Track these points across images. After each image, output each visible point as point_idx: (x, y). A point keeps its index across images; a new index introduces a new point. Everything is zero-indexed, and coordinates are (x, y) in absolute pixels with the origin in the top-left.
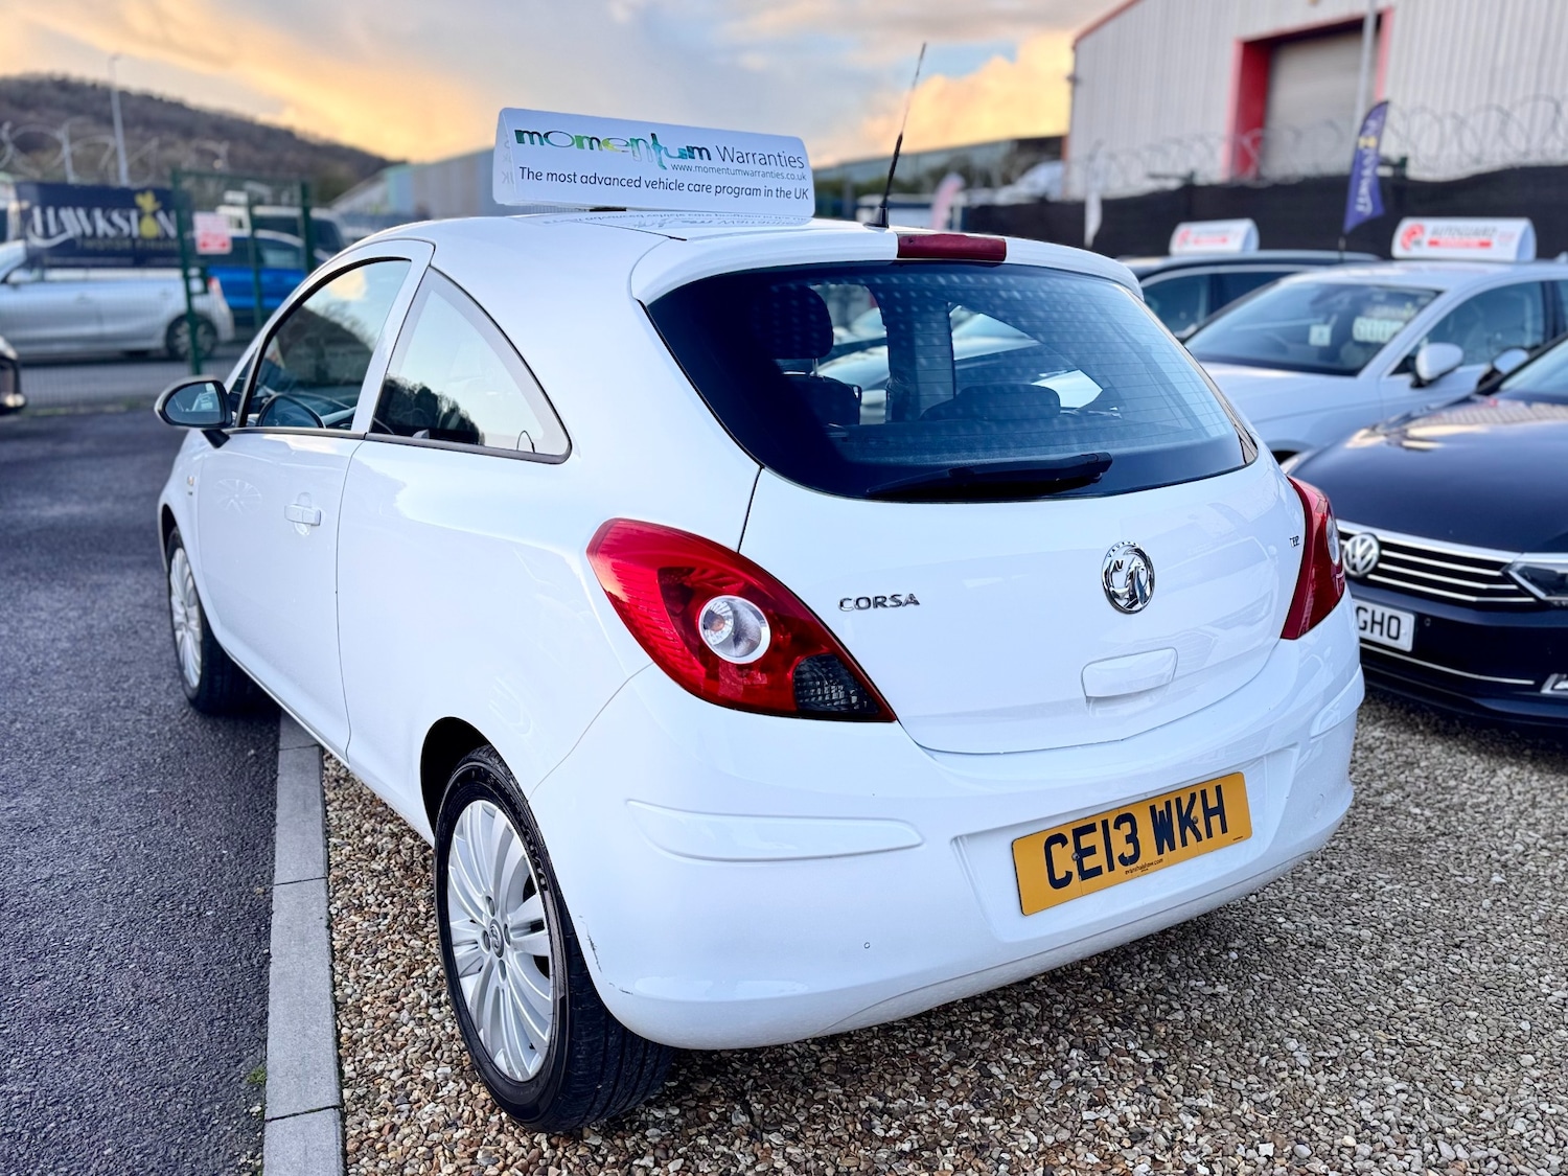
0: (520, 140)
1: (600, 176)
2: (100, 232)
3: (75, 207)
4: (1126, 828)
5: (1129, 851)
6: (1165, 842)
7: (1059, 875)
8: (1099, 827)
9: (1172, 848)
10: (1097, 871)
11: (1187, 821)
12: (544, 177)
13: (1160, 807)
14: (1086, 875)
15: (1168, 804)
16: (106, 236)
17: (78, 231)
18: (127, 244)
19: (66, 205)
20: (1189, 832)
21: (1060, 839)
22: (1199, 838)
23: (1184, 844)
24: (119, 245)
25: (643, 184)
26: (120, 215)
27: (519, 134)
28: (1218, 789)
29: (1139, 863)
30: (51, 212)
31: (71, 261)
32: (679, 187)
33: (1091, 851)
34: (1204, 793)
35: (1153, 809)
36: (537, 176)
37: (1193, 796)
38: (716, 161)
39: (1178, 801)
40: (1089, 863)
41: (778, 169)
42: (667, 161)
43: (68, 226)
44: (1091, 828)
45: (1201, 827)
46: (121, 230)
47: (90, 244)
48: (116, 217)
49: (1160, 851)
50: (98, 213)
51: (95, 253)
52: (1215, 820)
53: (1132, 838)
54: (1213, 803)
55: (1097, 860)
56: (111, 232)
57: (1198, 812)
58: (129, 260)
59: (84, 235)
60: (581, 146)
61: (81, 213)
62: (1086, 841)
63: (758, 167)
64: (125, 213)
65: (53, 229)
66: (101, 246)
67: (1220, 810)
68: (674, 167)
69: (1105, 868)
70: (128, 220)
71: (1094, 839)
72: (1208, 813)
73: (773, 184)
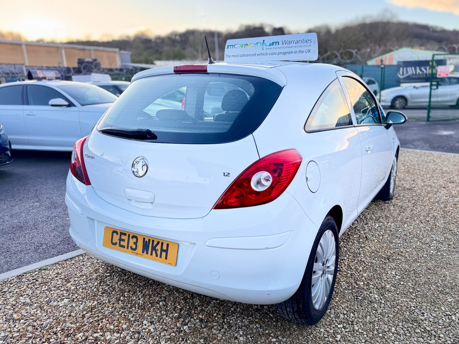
2: (417, 73)
3: (411, 67)
4: (135, 240)
5: (134, 247)
6: (145, 251)
7: (114, 242)
8: (127, 235)
9: (147, 253)
10: (124, 247)
11: (154, 248)
13: (147, 240)
14: (121, 246)
15: (149, 240)
16: (419, 73)
17: (412, 73)
18: (425, 76)
19: (409, 67)
20: (154, 252)
21: (117, 233)
22: (157, 256)
23: (151, 254)
24: (422, 76)
26: (424, 68)
28: (168, 245)
29: (136, 251)
30: (405, 69)
31: (408, 81)
33: (124, 240)
34: (162, 243)
35: (144, 239)
37: (158, 242)
39: (153, 241)
40: (122, 243)
43: (409, 72)
44: (125, 234)
45: (159, 253)
46: (423, 72)
47: (414, 76)
48: (423, 69)
49: (143, 252)
50: (418, 68)
51: (415, 79)
52: (164, 254)
53: (136, 243)
54: (165, 248)
55: (124, 243)
56: (420, 73)
57: (159, 247)
58: (424, 80)
59: (413, 74)
61: (413, 68)
62: (123, 237)
64: (425, 67)
65: (405, 73)
66: (417, 77)
67: (166, 251)
69: (126, 247)
70: (426, 70)
71: (125, 238)
72: (162, 250)
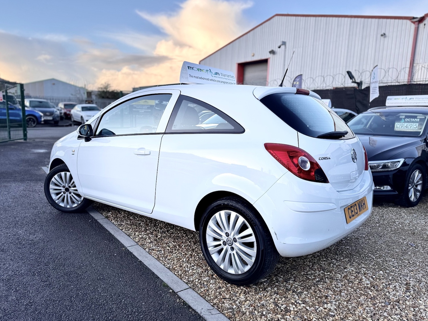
0: (189, 69)
1: (202, 77)
12: (193, 77)
25: (209, 80)
27: (188, 67)
32: (215, 81)
36: (192, 77)
38: (221, 76)
41: (230, 78)
42: (213, 75)
60: (199, 71)
63: (227, 78)
68: (214, 77)
73: (230, 81)
